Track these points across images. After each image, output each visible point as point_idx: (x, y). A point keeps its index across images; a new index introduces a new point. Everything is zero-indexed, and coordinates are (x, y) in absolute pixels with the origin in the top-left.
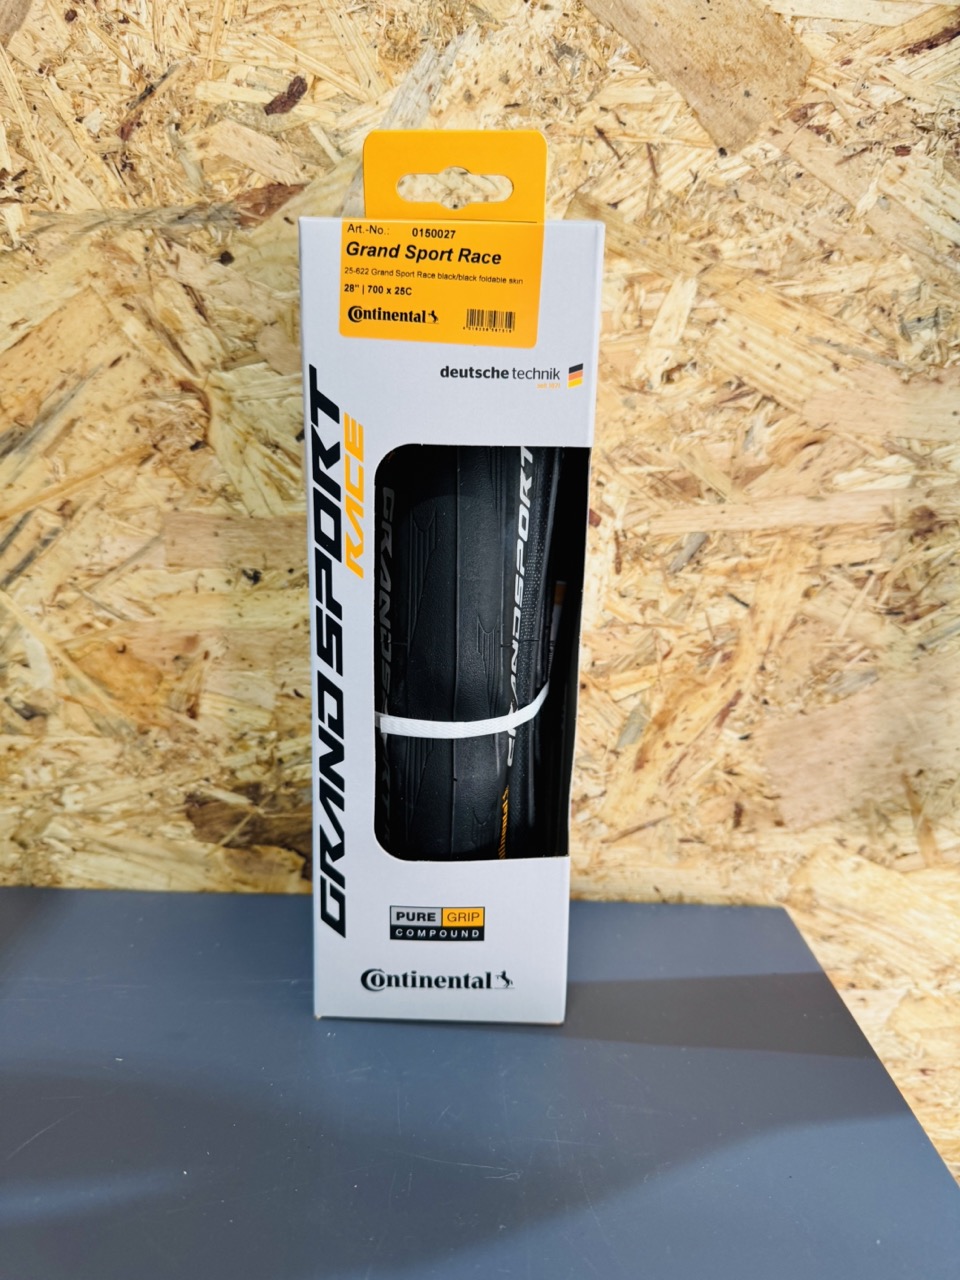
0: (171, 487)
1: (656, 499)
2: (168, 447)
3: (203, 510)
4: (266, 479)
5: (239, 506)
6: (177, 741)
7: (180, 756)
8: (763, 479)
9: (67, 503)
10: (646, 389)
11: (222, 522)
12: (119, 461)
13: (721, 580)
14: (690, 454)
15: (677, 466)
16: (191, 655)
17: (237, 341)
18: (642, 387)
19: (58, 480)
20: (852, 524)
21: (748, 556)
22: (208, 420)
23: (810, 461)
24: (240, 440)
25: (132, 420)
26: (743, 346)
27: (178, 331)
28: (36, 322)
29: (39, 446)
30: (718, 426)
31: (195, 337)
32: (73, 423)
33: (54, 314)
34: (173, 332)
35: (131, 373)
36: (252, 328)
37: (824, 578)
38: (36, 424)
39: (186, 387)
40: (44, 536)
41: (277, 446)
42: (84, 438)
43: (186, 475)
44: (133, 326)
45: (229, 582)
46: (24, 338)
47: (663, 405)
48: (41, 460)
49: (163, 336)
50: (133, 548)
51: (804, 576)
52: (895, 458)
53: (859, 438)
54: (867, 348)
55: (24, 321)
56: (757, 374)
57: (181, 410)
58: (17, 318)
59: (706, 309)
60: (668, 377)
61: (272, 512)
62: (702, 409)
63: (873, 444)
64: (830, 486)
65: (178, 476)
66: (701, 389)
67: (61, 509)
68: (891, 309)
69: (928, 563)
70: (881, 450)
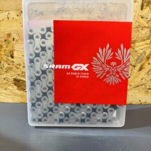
6: (9, 64)
7: (11, 69)
16: (9, 39)
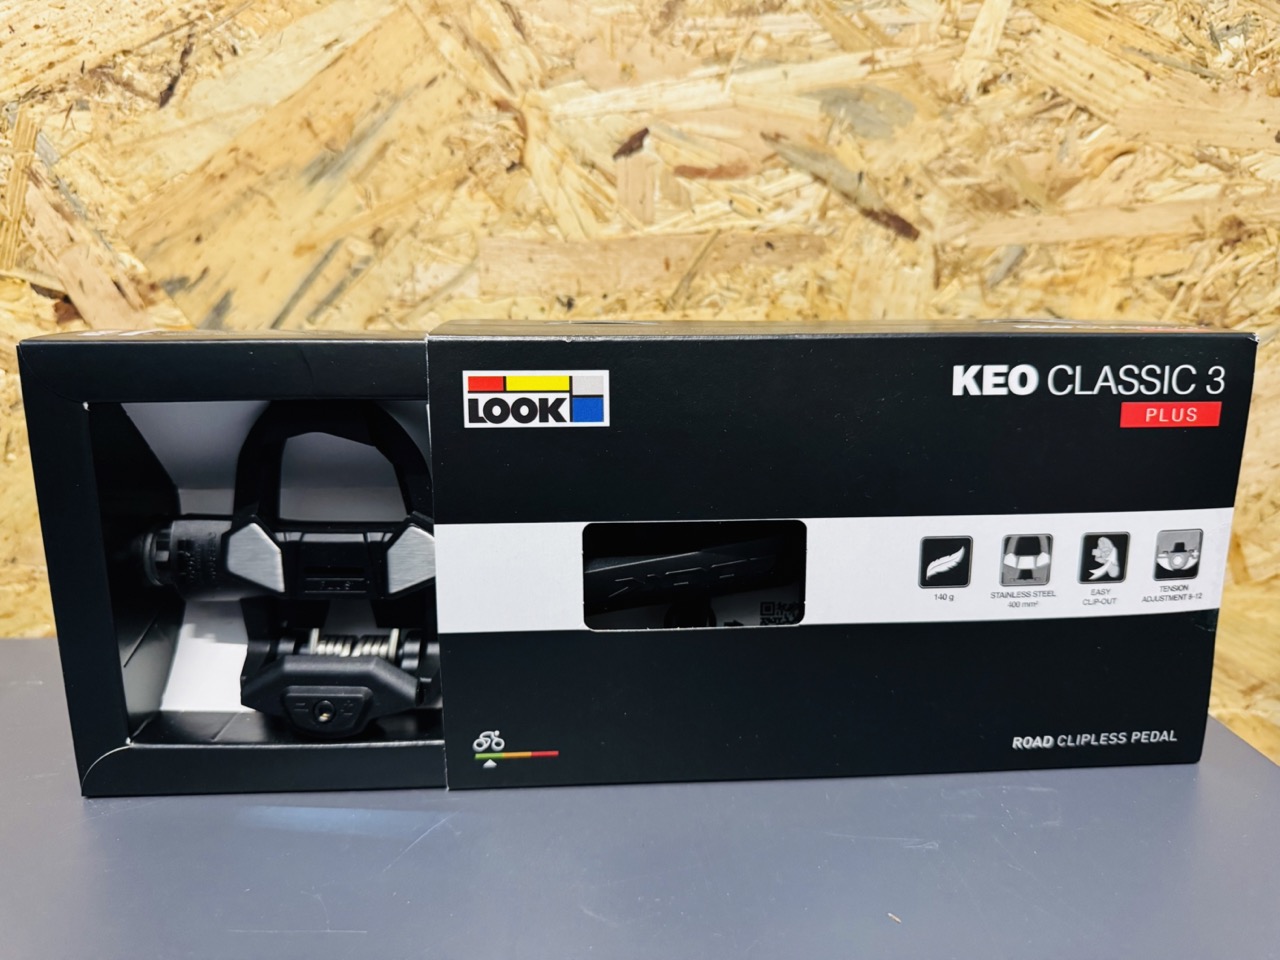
0: (486, 211)
1: (972, 211)
2: (483, 169)
3: (517, 234)
4: (581, 200)
5: (553, 230)
8: (1077, 190)
9: (377, 231)
10: (963, 101)
11: (537, 247)
12: (433, 185)
13: (1038, 294)
14: (1007, 166)
15: (994, 178)
17: (556, 59)
18: (959, 99)
19: (369, 206)
20: (1163, 235)
21: (1064, 268)
22: (525, 140)
23: (1123, 171)
24: (557, 161)
25: (447, 142)
26: (1057, 56)
27: (495, 50)
28: (349, 42)
29: (352, 171)
30: (1033, 138)
31: (513, 55)
32: (385, 146)
33: (368, 34)
34: (490, 51)
35: (447, 93)
36: (570, 44)
37: (1136, 290)
38: (348, 149)
39: (501, 105)
40: (355, 265)
41: (593, 166)
42: (397, 161)
43: (501, 198)
44: (449, 44)
45: (543, 310)
46: (336, 61)
47: (980, 116)
48: (351, 187)
49: (480, 55)
50: (447, 275)
51: (1116, 289)
52: (1205, 166)
53: (1169, 147)
54: (1177, 56)
55: (336, 41)
56: (1070, 84)
57: (499, 130)
58: (330, 38)
59: (1021, 18)
60: (985, 89)
61: (587, 235)
62: (1017, 119)
63: (1184, 153)
64: (1141, 196)
65: (493, 199)
66: (1017, 99)
67: (373, 236)
68: (1200, 17)
69: (1237, 274)
70: (1192, 159)
